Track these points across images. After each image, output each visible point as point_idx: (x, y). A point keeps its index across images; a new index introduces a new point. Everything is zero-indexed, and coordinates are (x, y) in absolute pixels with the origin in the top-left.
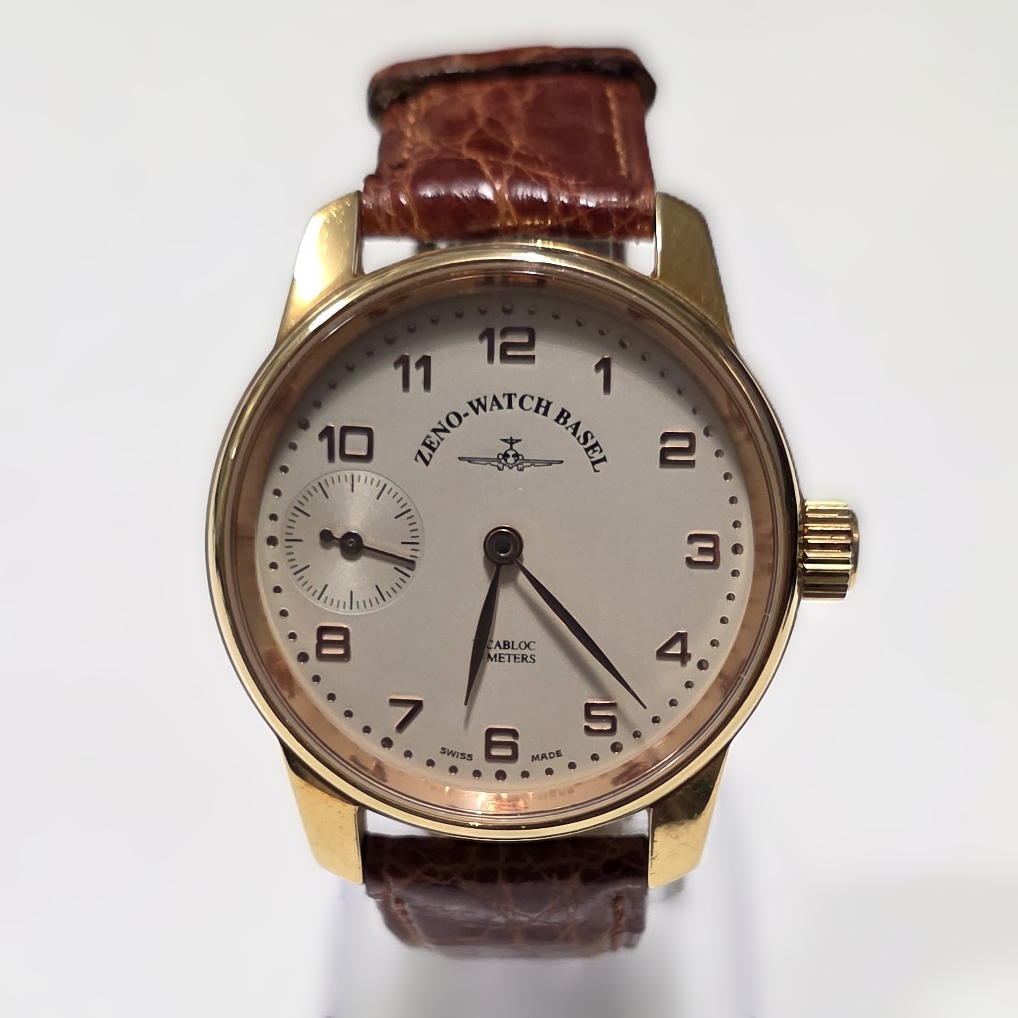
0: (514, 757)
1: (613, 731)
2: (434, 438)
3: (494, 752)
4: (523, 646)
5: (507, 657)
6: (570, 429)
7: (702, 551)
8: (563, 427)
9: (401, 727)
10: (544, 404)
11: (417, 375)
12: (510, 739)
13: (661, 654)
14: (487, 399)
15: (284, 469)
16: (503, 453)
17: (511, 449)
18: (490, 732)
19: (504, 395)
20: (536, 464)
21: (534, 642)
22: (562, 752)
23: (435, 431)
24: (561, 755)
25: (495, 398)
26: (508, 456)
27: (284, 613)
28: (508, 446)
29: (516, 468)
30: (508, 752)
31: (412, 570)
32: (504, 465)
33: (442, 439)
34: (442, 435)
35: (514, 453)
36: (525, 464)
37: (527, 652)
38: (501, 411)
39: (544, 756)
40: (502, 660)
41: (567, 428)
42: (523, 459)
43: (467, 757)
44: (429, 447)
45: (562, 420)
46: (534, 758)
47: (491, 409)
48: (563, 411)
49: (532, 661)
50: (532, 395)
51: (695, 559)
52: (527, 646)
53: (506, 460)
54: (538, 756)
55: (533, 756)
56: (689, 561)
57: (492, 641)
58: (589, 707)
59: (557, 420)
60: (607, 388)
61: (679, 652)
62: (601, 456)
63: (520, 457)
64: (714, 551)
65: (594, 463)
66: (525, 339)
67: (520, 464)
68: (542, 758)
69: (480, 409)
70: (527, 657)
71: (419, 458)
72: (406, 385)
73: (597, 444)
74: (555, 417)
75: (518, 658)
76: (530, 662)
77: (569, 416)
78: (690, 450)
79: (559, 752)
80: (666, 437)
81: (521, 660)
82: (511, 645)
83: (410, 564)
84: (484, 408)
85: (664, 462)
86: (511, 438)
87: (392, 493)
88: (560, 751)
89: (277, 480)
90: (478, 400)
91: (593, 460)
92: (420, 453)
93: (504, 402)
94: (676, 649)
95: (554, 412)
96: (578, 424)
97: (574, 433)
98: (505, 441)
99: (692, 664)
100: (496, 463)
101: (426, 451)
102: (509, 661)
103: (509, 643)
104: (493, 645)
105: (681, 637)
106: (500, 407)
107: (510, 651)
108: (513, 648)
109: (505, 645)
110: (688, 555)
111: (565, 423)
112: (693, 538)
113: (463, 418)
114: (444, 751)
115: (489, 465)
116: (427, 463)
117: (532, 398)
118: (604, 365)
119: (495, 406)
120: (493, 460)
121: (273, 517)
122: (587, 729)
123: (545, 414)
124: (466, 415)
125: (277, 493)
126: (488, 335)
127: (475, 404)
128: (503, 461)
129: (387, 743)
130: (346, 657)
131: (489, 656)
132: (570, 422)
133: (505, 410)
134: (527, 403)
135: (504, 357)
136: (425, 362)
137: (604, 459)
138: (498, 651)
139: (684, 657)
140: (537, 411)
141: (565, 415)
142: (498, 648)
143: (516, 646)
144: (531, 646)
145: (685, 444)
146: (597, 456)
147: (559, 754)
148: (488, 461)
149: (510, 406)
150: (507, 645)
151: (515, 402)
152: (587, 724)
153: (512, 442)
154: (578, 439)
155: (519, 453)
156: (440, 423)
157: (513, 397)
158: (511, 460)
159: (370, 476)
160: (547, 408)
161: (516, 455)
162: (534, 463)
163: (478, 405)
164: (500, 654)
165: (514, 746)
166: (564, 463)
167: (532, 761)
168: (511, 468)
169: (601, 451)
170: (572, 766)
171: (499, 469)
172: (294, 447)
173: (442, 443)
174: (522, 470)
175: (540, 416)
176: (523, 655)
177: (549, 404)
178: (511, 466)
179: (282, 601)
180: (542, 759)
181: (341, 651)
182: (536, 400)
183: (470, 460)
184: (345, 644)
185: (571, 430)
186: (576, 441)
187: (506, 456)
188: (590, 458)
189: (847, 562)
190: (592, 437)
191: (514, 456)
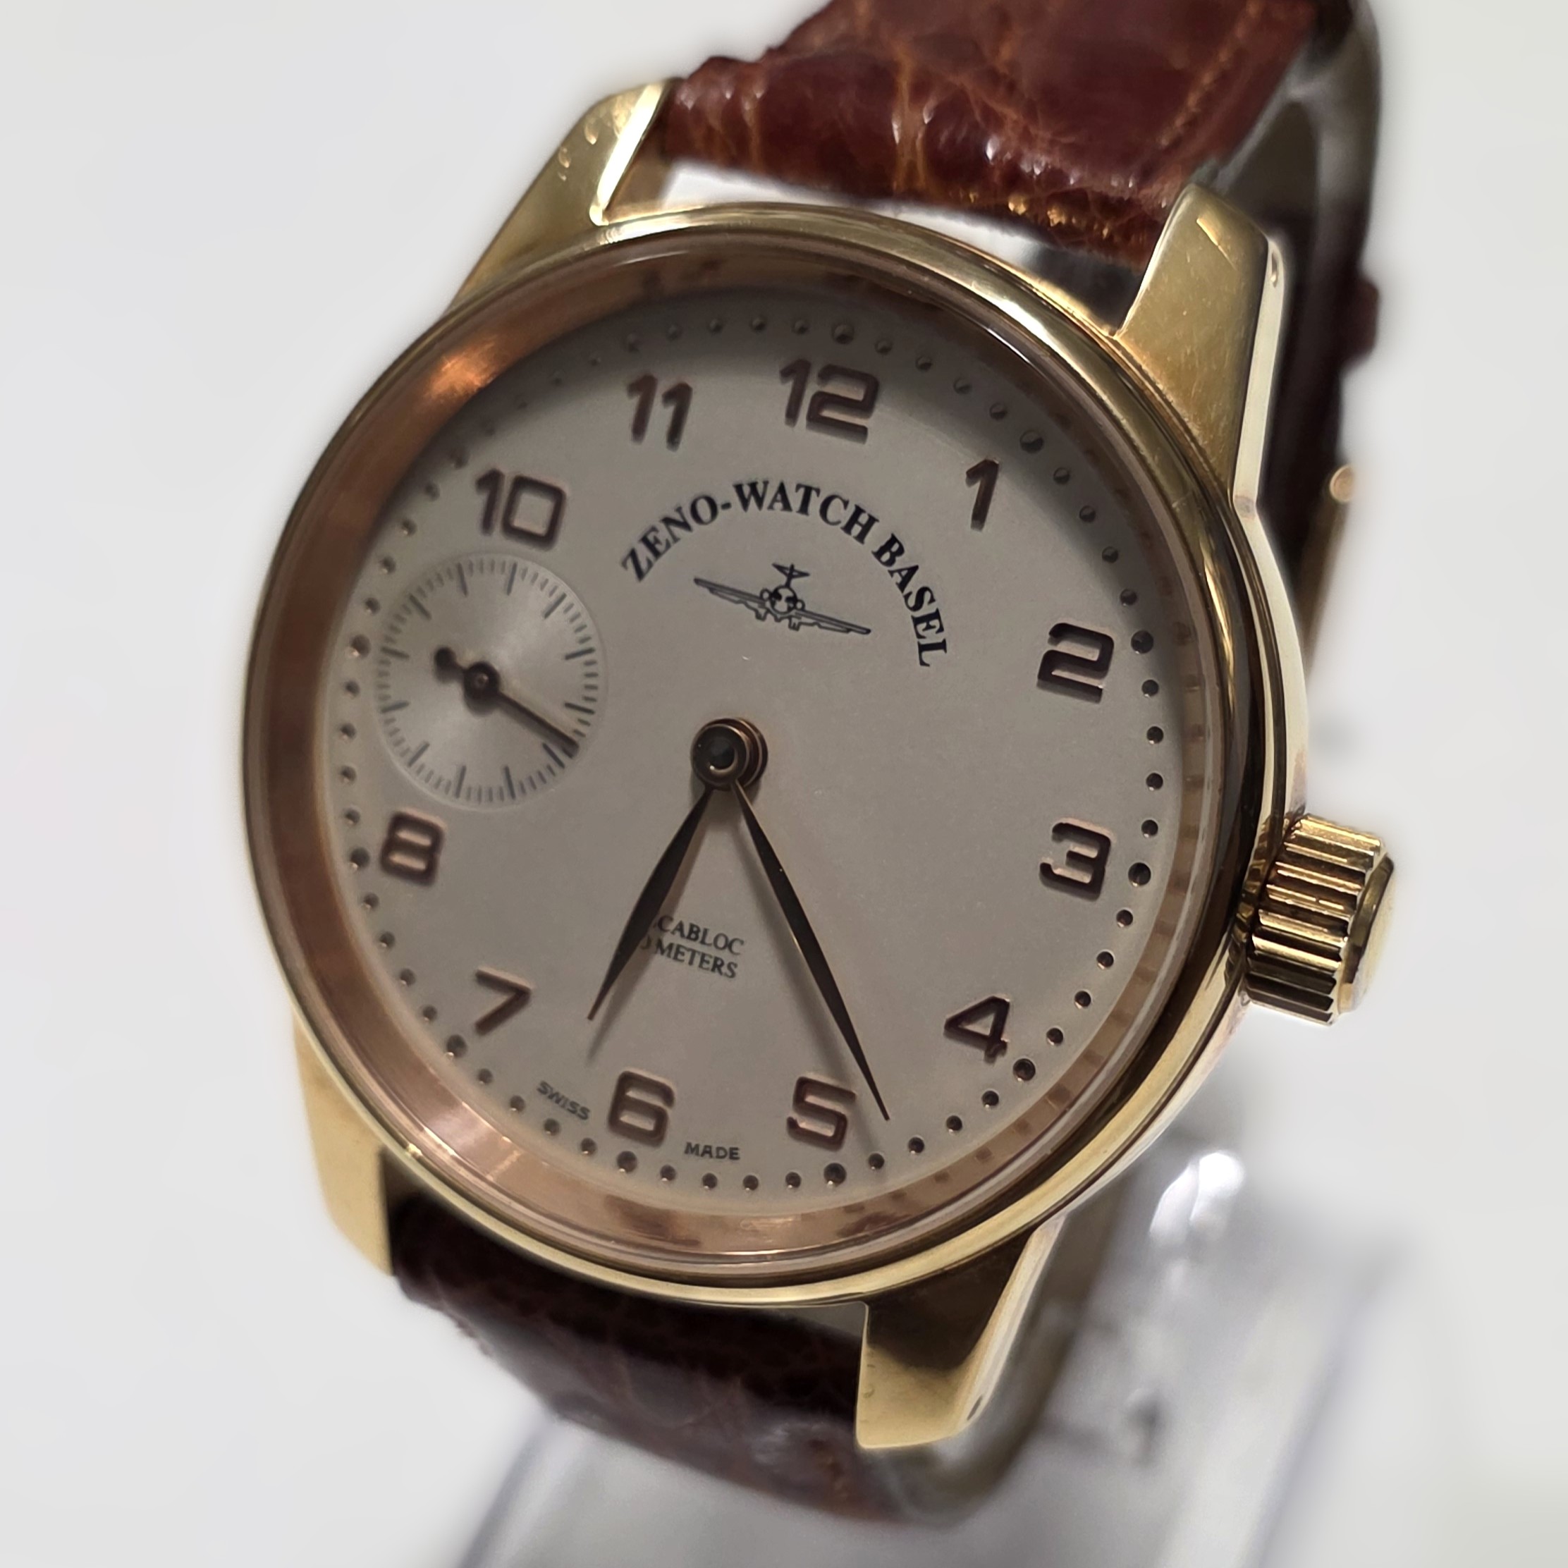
0: (656, 1137)
1: (835, 1142)
2: (663, 534)
3: (626, 1118)
4: (721, 943)
5: (688, 956)
6: (896, 575)
7: (1074, 858)
8: (886, 569)
9: (487, 1024)
10: (863, 519)
11: (661, 415)
12: (657, 1102)
13: (956, 1026)
14: (769, 486)
15: (409, 527)
16: (772, 589)
17: (788, 585)
18: (627, 1081)
19: (799, 486)
20: (823, 624)
21: (742, 942)
22: (741, 1153)
23: (668, 521)
24: (737, 1159)
25: (782, 489)
26: (779, 597)
27: (347, 774)
28: (783, 579)
29: (786, 622)
30: (648, 1125)
31: (570, 755)
32: (768, 611)
33: (676, 539)
34: (677, 531)
35: (790, 594)
36: (804, 620)
37: (725, 956)
38: (786, 513)
39: (707, 1151)
40: (680, 957)
41: (892, 573)
42: (803, 609)
43: (579, 1112)
44: (651, 546)
45: (886, 557)
46: (691, 1149)
47: (771, 507)
48: (893, 540)
49: (730, 974)
50: (845, 497)
51: (1057, 871)
52: (729, 945)
53: (773, 604)
54: (697, 1146)
55: (689, 1145)
56: (1046, 870)
57: (671, 919)
58: (804, 1086)
59: (878, 554)
60: (980, 515)
61: (987, 1032)
62: (938, 639)
63: (799, 605)
64: (1097, 867)
65: (923, 648)
66: (857, 394)
67: (798, 617)
68: (705, 1152)
69: (753, 502)
70: (722, 964)
71: (630, 563)
72: (639, 428)
73: (936, 615)
74: (876, 549)
75: (708, 962)
76: (726, 975)
77: (901, 551)
78: (1100, 667)
79: (735, 1151)
80: (1061, 631)
81: (711, 966)
82: (701, 935)
83: (569, 745)
84: (760, 502)
85: (1046, 676)
86: (792, 567)
87: (571, 613)
88: (737, 1149)
89: (394, 542)
90: (753, 486)
91: (923, 642)
92: (633, 554)
93: (795, 499)
94: (983, 1027)
95: (876, 537)
96: (913, 570)
97: (902, 586)
98: (780, 568)
99: (1005, 1062)
100: (755, 605)
101: (644, 554)
102: (691, 963)
103: (699, 930)
104: (672, 926)
105: (998, 1008)
106: (787, 507)
107: (696, 946)
108: (703, 942)
109: (691, 931)
110: (1049, 861)
111: (891, 562)
112: (1063, 831)
113: (720, 511)
114: (544, 1089)
115: (742, 606)
116: (640, 574)
117: (846, 503)
118: (984, 474)
119: (777, 501)
120: (751, 597)
121: (372, 604)
122: (792, 1124)
123: (861, 538)
124: (727, 506)
125: (388, 564)
126: (796, 372)
127: (747, 490)
128: (768, 604)
129: (455, 1045)
130: (426, 877)
131: (660, 944)
132: (900, 562)
133: (794, 515)
134: (835, 511)
135: (816, 420)
136: (680, 397)
137: (942, 646)
138: (677, 940)
139: (993, 1045)
140: (848, 528)
141: (895, 548)
142: (678, 934)
143: (709, 939)
144: (736, 947)
145: (1093, 654)
146: (932, 637)
147: (733, 1154)
148: (742, 597)
149: (804, 509)
150: (694, 933)
151: (815, 503)
152: (795, 1116)
153: (791, 573)
154: (907, 597)
155: (799, 596)
156: (679, 510)
157: (814, 493)
158: (782, 606)
159: (544, 573)
160: (866, 528)
161: (793, 600)
162: (820, 620)
163: (750, 494)
164: (679, 947)
165: (660, 1118)
166: (870, 634)
167: (686, 1152)
168: (778, 620)
169: (941, 629)
170: (751, 1183)
171: (758, 617)
172: (431, 491)
173: (674, 547)
174: (795, 628)
175: (850, 539)
176: (716, 959)
177: (872, 520)
178: (779, 616)
179: (351, 753)
180: (702, 1155)
181: (419, 865)
182: (851, 509)
183: (714, 588)
184: (430, 854)
185: (898, 578)
186: (903, 600)
187: (775, 595)
188: (919, 636)
189: (1335, 956)
190: (932, 600)
191: (788, 599)
